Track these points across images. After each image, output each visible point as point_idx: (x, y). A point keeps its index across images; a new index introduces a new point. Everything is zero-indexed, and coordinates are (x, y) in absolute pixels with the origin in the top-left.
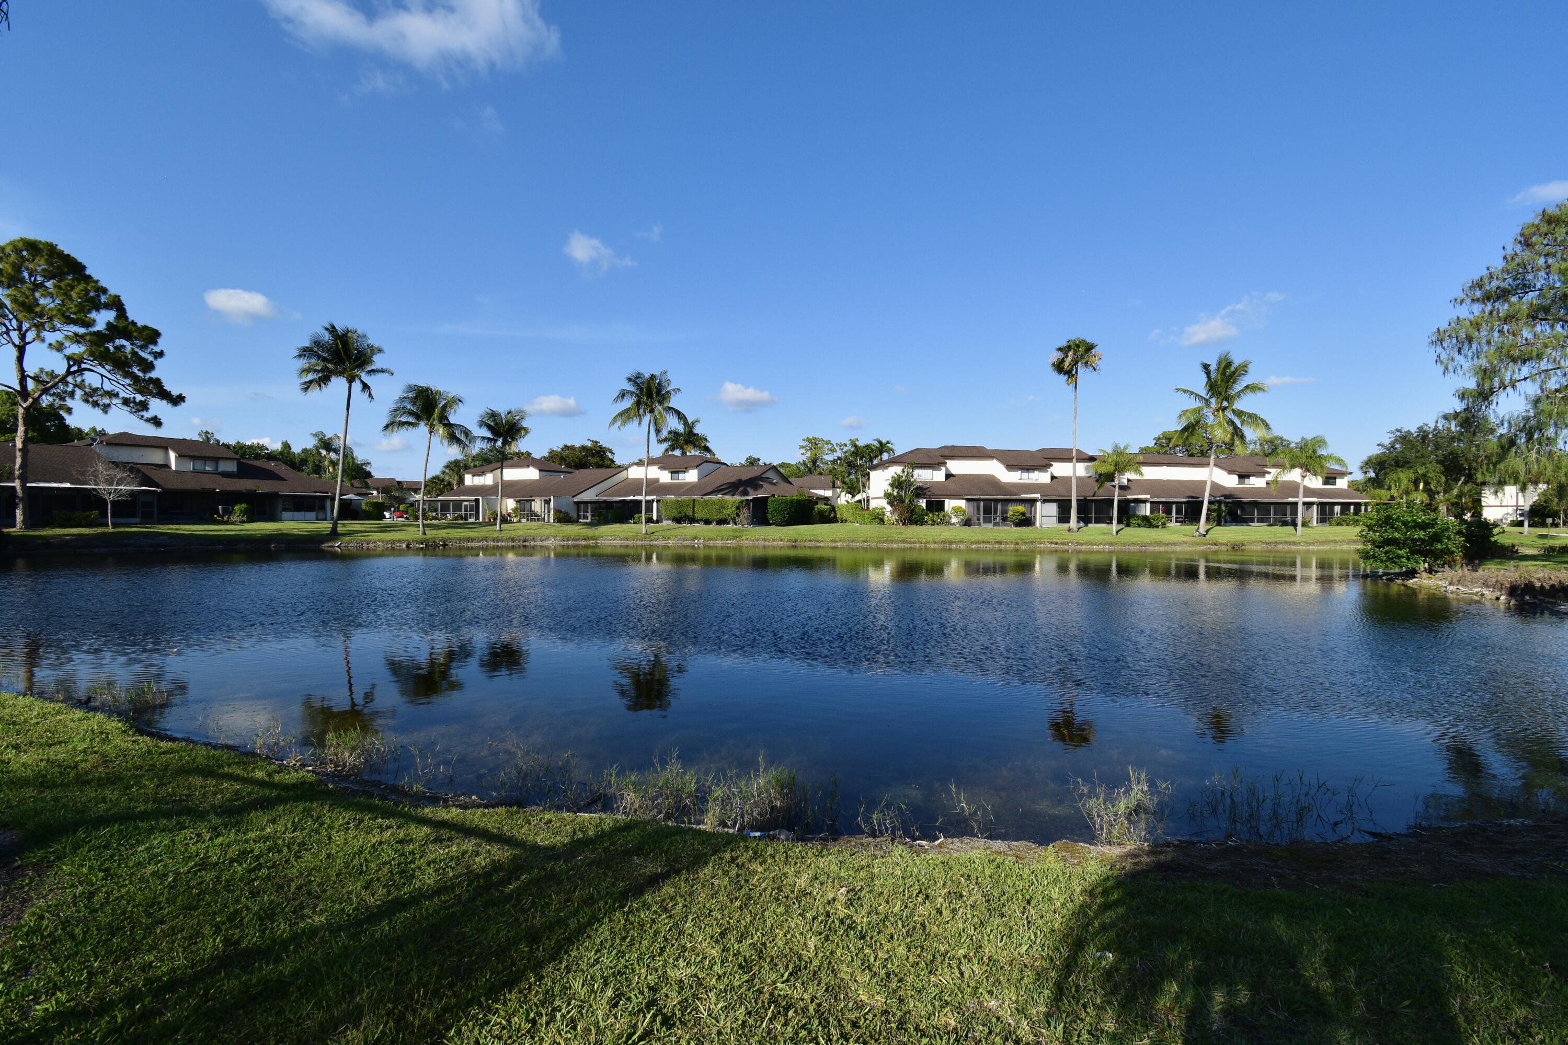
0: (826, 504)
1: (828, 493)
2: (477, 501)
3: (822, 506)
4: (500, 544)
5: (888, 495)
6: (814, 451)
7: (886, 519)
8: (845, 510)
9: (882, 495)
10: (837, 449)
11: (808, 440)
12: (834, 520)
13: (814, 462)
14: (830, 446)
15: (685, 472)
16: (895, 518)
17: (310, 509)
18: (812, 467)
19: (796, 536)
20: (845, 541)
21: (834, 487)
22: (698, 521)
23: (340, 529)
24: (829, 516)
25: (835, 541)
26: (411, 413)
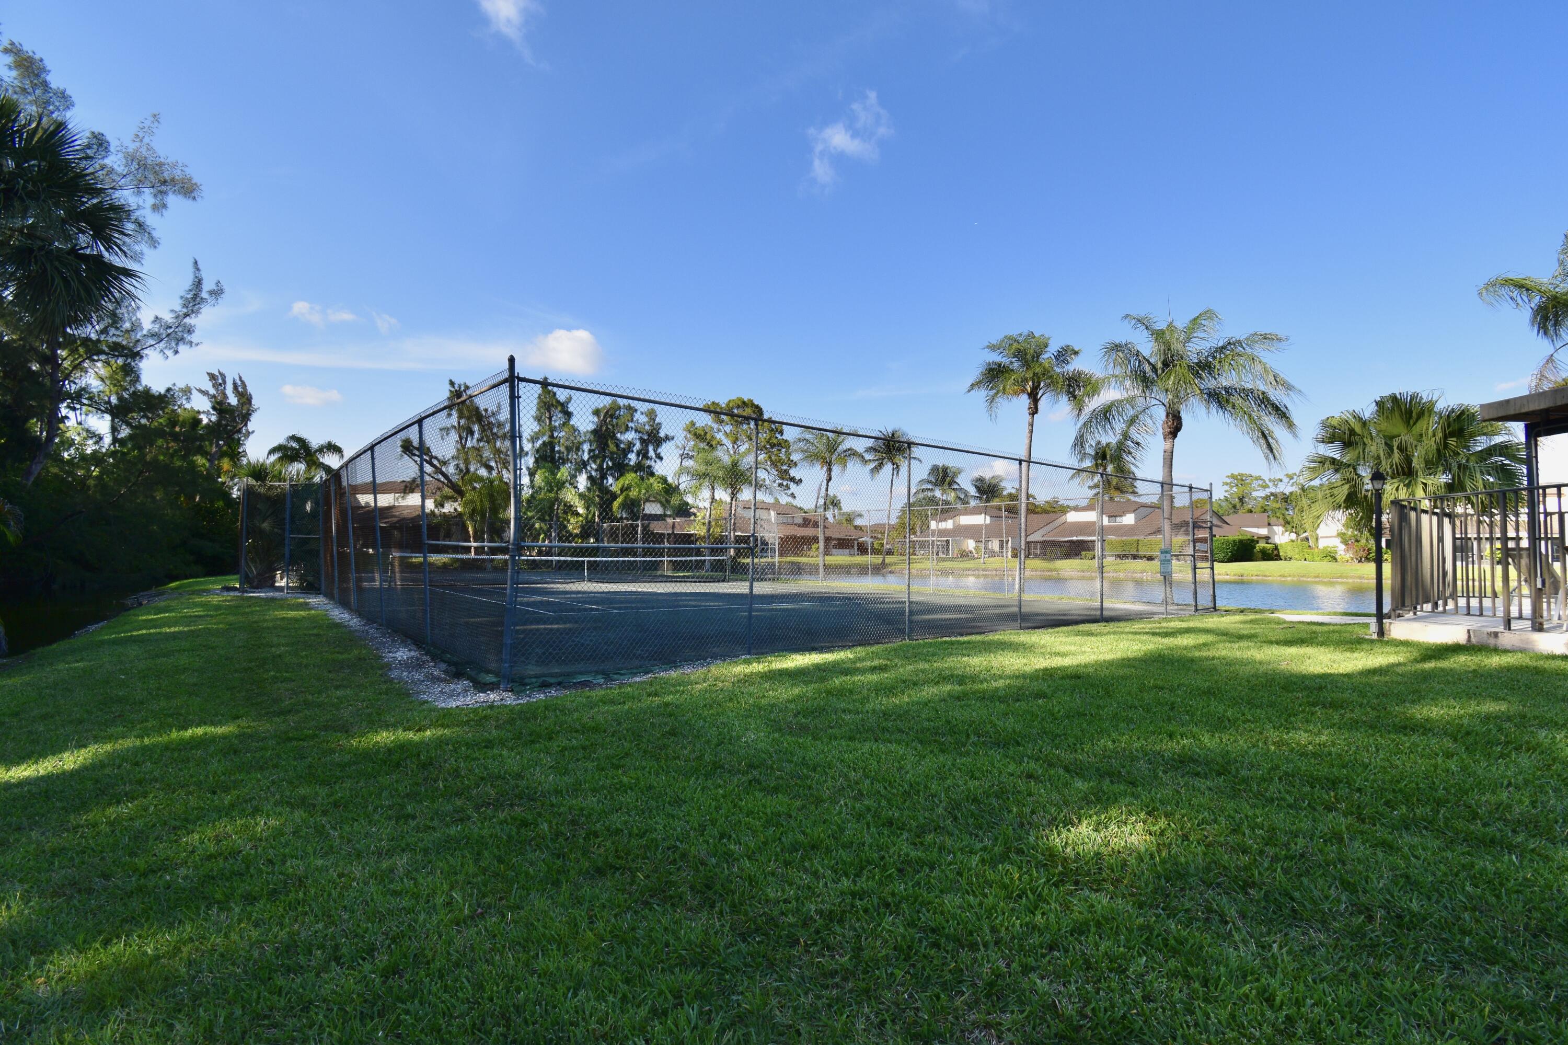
0: (1267, 543)
1: (1264, 531)
2: (948, 542)
3: (1262, 545)
4: (987, 573)
5: (1341, 535)
6: (1241, 488)
7: (1338, 557)
8: (1289, 548)
9: (1335, 534)
10: (1270, 484)
11: (1233, 476)
12: (1277, 557)
13: (1241, 500)
14: (1261, 482)
15: (1121, 516)
16: (1349, 556)
17: (847, 547)
18: (1239, 503)
19: (1242, 572)
20: (1294, 576)
21: (1269, 524)
22: (1141, 558)
23: (887, 561)
24: (1272, 555)
25: (1284, 576)
26: (930, 482)
